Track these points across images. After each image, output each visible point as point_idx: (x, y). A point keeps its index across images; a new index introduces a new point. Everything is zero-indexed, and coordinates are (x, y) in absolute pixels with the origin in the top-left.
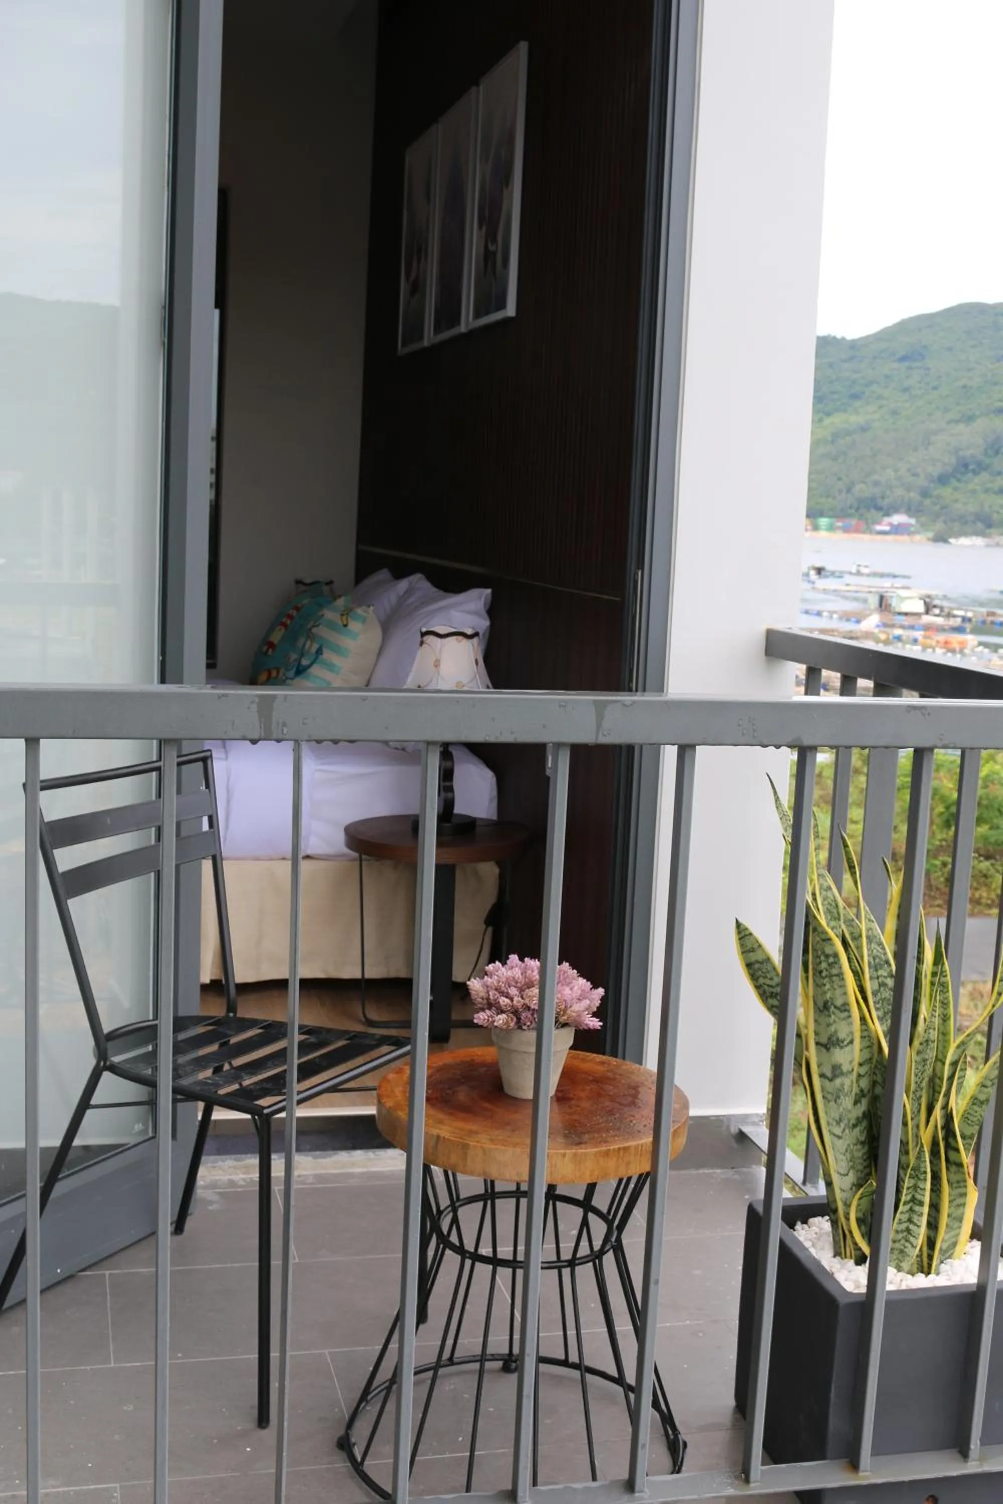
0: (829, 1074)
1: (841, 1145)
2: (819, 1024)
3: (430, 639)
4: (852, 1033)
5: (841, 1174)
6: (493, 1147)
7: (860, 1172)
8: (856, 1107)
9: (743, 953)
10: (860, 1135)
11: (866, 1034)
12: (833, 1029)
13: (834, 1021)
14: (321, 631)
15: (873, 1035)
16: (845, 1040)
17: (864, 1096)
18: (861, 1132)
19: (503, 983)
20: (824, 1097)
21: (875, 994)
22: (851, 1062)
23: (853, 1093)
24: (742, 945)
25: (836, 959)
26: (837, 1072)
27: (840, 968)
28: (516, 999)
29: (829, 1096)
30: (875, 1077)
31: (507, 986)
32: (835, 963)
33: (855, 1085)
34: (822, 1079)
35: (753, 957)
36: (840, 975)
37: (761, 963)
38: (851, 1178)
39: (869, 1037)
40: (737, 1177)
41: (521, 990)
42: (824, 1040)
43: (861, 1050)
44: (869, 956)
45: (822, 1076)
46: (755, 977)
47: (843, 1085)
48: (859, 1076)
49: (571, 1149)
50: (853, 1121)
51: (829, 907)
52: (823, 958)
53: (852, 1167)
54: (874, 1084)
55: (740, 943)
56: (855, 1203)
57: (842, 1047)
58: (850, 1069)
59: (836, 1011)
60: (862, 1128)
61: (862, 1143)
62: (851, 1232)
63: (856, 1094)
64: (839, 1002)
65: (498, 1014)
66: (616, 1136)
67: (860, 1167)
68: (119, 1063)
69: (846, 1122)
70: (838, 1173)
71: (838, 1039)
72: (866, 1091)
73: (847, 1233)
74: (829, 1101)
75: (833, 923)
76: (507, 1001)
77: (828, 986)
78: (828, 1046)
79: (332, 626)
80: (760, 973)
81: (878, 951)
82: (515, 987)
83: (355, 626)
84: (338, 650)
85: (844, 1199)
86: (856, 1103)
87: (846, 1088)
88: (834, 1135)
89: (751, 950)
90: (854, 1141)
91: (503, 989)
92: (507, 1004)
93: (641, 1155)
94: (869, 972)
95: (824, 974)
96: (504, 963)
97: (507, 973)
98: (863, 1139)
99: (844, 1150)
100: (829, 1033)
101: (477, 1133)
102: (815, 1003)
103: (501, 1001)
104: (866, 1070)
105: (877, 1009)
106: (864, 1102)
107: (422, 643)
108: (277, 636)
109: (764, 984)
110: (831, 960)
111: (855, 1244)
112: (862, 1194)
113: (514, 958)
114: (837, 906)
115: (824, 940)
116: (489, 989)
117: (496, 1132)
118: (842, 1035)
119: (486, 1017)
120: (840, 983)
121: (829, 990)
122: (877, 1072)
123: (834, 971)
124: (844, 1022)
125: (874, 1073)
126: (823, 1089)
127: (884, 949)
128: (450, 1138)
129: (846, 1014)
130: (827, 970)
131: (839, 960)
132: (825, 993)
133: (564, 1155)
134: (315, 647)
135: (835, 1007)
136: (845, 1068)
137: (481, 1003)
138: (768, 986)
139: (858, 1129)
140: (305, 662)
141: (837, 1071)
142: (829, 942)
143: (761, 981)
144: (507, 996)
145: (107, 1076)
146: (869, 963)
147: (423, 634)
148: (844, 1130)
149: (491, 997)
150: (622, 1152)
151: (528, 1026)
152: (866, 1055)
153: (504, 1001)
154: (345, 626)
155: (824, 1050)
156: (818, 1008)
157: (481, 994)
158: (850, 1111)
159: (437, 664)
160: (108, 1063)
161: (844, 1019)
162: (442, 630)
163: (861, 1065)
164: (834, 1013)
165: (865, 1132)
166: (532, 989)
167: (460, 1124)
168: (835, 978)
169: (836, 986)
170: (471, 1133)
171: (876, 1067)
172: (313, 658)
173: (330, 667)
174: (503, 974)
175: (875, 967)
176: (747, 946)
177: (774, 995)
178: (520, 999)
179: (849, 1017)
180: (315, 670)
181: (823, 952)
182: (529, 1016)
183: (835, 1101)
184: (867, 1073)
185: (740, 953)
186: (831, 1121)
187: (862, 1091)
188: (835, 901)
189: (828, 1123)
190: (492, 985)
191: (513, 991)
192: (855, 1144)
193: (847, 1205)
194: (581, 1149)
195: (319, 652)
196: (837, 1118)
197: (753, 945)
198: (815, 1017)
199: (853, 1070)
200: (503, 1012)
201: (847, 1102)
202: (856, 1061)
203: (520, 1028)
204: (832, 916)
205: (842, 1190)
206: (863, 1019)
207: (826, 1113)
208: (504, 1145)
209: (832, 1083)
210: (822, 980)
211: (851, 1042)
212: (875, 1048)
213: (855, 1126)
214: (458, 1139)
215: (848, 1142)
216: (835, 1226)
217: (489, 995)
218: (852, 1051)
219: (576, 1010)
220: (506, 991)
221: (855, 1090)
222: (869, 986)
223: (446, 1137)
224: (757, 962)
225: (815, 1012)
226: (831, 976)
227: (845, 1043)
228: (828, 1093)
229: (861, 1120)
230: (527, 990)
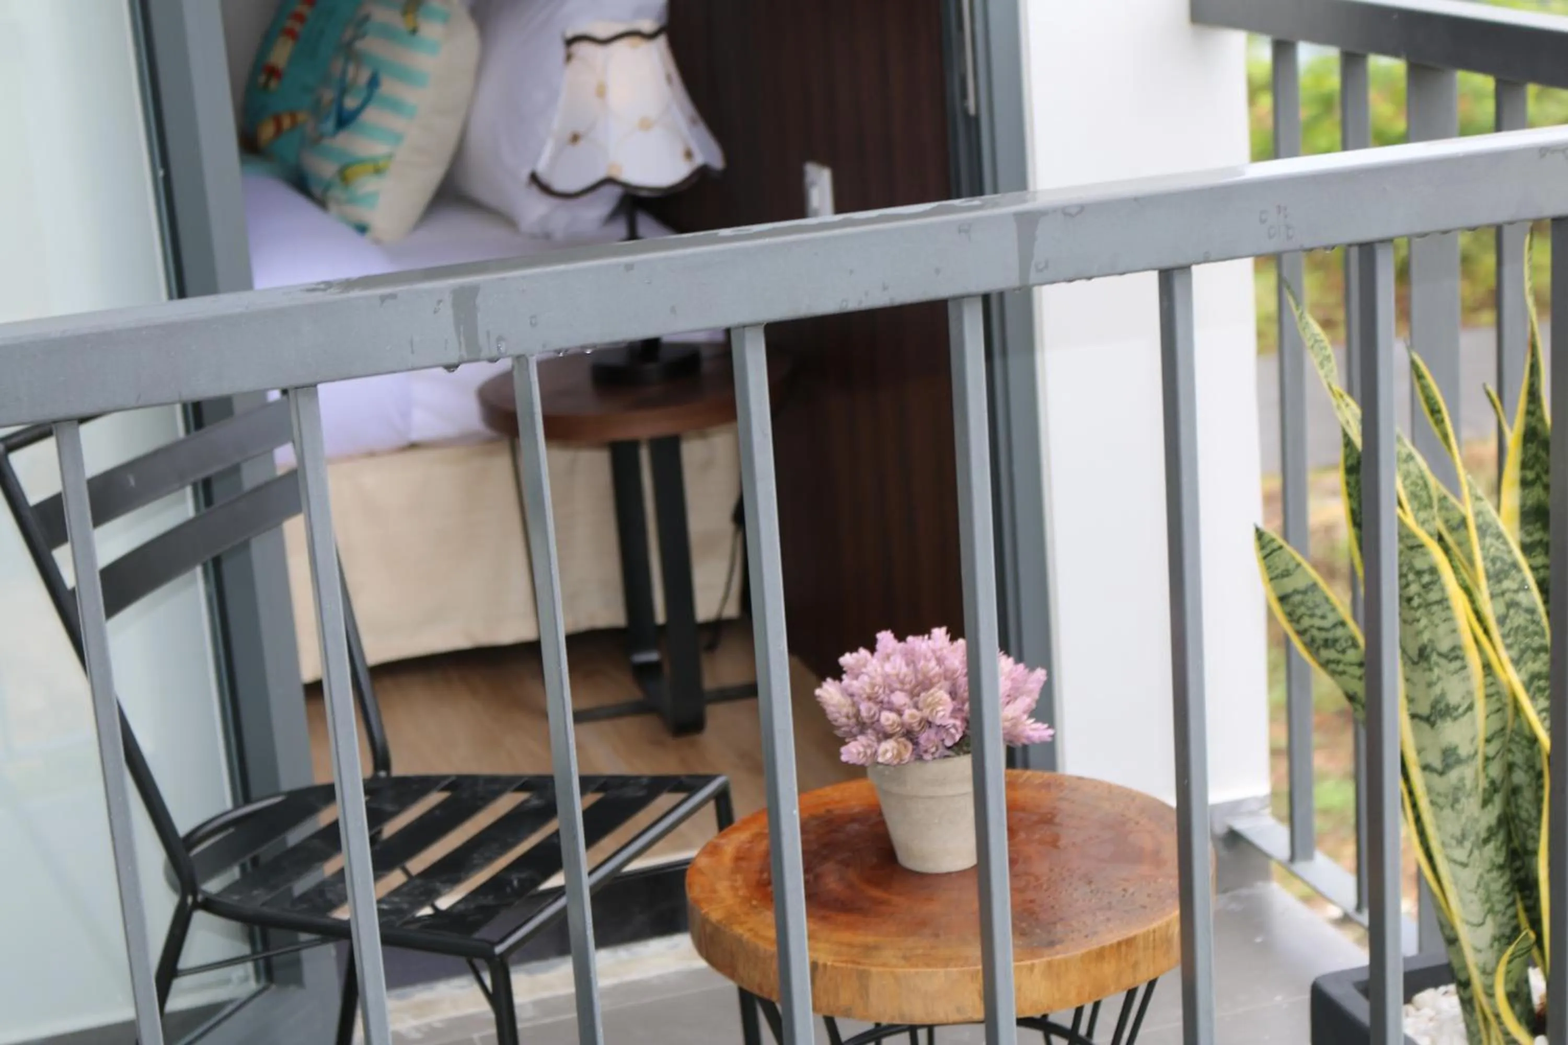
0: (1437, 764)
1: (1469, 876)
2: (1414, 684)
3: (583, 49)
4: (1470, 693)
5: (1473, 925)
6: (913, 970)
7: (1500, 915)
8: (1486, 810)
9: (1271, 579)
10: (1497, 856)
11: (1492, 690)
12: (1437, 690)
13: (1439, 678)
14: (370, 45)
15: (1506, 691)
16: (1459, 706)
17: (1496, 790)
18: (1498, 850)
19: (880, 687)
20: (1433, 803)
21: (1501, 620)
22: (1473, 740)
23: (1480, 790)
24: (1269, 568)
25: (1435, 577)
26: (1451, 760)
27: (1443, 589)
28: (908, 712)
29: (1441, 800)
30: (1510, 757)
31: (887, 691)
32: (1432, 583)
33: (1482, 776)
34: (1427, 773)
35: (1289, 585)
36: (1443, 602)
37: (1304, 592)
38: (1489, 929)
39: (1498, 693)
40: (1233, 906)
41: (913, 694)
42: (1424, 710)
43: (1487, 717)
44: (1485, 558)
45: (1426, 768)
46: (1295, 617)
47: (1462, 779)
48: (1487, 759)
49: (1042, 956)
50: (1483, 835)
51: (1413, 488)
52: (1411, 577)
53: (1491, 911)
54: (1510, 767)
55: (1266, 564)
56: (1502, 969)
57: (1455, 719)
58: (1472, 752)
59: (1443, 662)
60: (1499, 843)
61: (1501, 867)
62: (1497, 1016)
63: (1485, 790)
64: (1444, 646)
65: (879, 741)
66: (1108, 920)
67: (1499, 907)
68: (219, 894)
69: (1472, 838)
70: (1468, 923)
71: (1447, 706)
72: (1498, 782)
73: (1491, 1018)
74: (1441, 808)
75: (1423, 515)
76: (893, 716)
77: (1423, 622)
78: (1433, 719)
79: (388, 33)
80: (1302, 610)
81: (1497, 549)
82: (902, 690)
83: (431, 30)
84: (406, 76)
85: (1481, 965)
86: (1485, 803)
87: (1469, 783)
88: (1454, 861)
89: (1285, 573)
90: (1488, 866)
91: (882, 697)
92: (894, 722)
93: (1154, 948)
94: (1489, 587)
95: (1416, 602)
96: (872, 649)
97: (882, 667)
98: (1500, 860)
99: (1474, 884)
100: (1432, 698)
101: (876, 948)
102: (1404, 651)
103: (883, 719)
104: (1498, 747)
105: (1508, 647)
106: (1498, 799)
107: (569, 58)
108: (281, 54)
109: (1312, 626)
110: (1426, 578)
111: (1506, 1034)
112: (1513, 954)
113: (885, 638)
114: (1426, 485)
115: (1412, 548)
116: (856, 699)
117: (910, 942)
118: (1454, 698)
119: (861, 749)
120: (1444, 615)
121: (1426, 627)
122: (1514, 747)
123: (1433, 596)
124: (1455, 676)
125: (1510, 751)
126: (1429, 790)
127: (1505, 543)
128: (837, 964)
129: (1457, 664)
130: (1419, 595)
131: (1439, 578)
132: (1419, 633)
133: (1031, 968)
134: (364, 76)
135: (1440, 655)
136: (1463, 752)
137: (848, 725)
138: (1320, 629)
139: (1491, 846)
140: (350, 103)
141: (1450, 758)
142: (1420, 550)
143: (1306, 622)
144: (891, 709)
145: (200, 918)
146: (1487, 572)
147: (570, 42)
148: (1471, 852)
149: (864, 714)
150: (1124, 948)
151: (933, 754)
152: (1496, 725)
153: (888, 718)
154: (414, 31)
155: (1425, 726)
156: (1410, 658)
157: (845, 710)
158: (1477, 820)
159: (601, 92)
160: (200, 898)
161: (1456, 672)
162: (602, 30)
163: (1488, 741)
164: (1437, 664)
165: (1504, 849)
166: (932, 691)
167: (846, 936)
168: (1435, 608)
169: (1437, 621)
170: (869, 949)
171: (1511, 740)
172: (364, 94)
173: (396, 106)
174: (876, 671)
175: (1495, 577)
176: (1277, 568)
177: (1330, 643)
178: (914, 711)
179: (1464, 667)
180: (371, 115)
181: (1411, 568)
182: (933, 736)
183: (1452, 807)
184: (1498, 753)
185: (1267, 579)
186: (1448, 840)
187: (1492, 783)
188: (1422, 477)
189: (1444, 844)
190: (861, 692)
191: (899, 698)
192: (1489, 871)
193: (1489, 973)
194: (1058, 953)
195: (374, 82)
196: (1458, 833)
197: (1287, 564)
198: (1405, 672)
199: (1476, 753)
200: (887, 736)
201: (1471, 806)
202: (1481, 736)
203: (920, 758)
204: (1420, 503)
205: (1478, 951)
206: (1487, 667)
207: (1439, 828)
208: (928, 965)
209: (1445, 779)
210: (1413, 612)
211: (1470, 708)
212: (1510, 710)
213: (1486, 841)
214: (850, 966)
215: (1480, 871)
216: (1468, 1008)
217: (859, 711)
218: (1473, 723)
219: (1010, 716)
220: (886, 699)
221: (1483, 783)
222: (1489, 609)
223: (829, 963)
224: (1296, 592)
225: (1405, 664)
226: (1428, 605)
227: (1461, 710)
228: (1439, 794)
229: (1495, 830)
230: (923, 695)
